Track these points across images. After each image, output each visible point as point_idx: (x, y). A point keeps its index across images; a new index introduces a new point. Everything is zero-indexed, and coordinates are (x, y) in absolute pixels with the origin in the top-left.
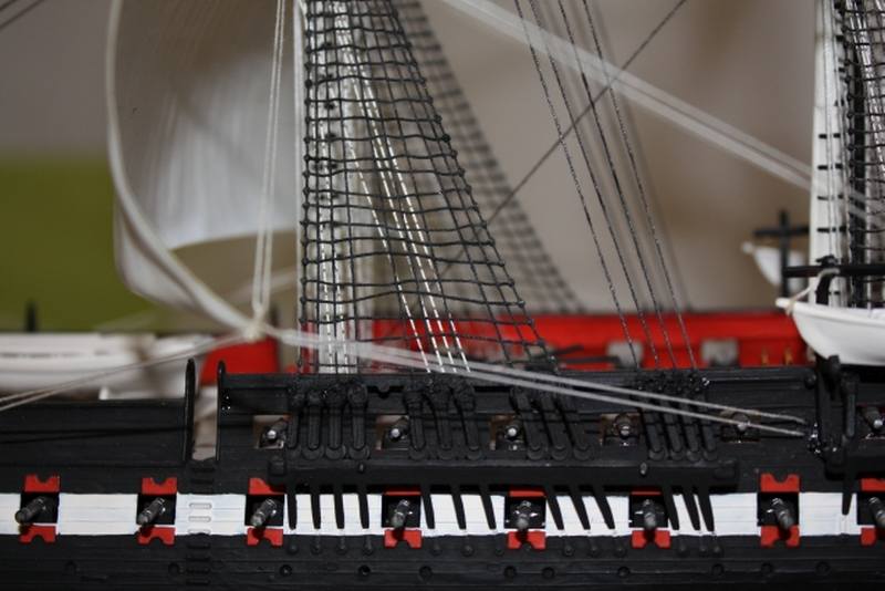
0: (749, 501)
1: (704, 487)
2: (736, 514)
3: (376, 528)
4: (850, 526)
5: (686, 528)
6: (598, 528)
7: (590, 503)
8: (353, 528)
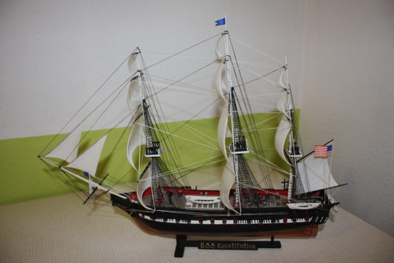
0: (282, 220)
1: (278, 219)
2: (281, 221)
3: (247, 223)
4: (292, 222)
5: (276, 222)
6: (268, 223)
7: (268, 221)
8: (244, 223)
